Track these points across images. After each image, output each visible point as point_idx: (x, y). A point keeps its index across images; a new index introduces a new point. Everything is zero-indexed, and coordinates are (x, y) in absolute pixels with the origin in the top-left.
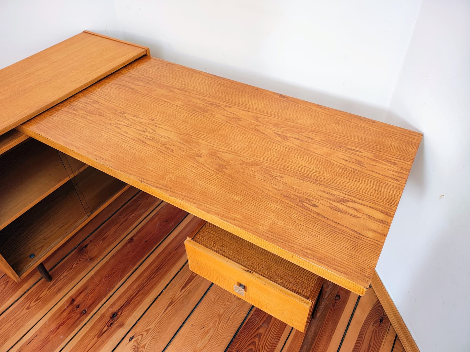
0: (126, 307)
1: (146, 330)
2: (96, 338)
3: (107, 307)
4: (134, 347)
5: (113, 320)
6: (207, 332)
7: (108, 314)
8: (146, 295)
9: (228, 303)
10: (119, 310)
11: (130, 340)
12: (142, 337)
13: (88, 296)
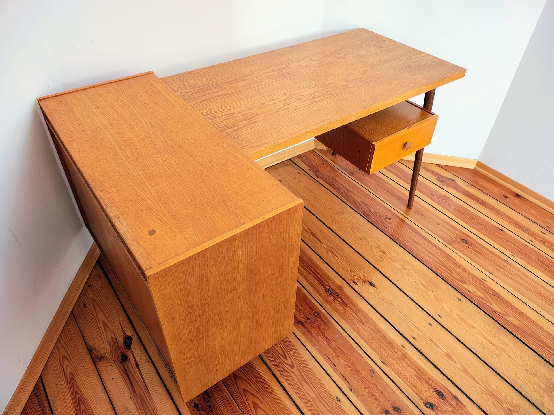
0: (323, 282)
1: (351, 272)
2: (347, 308)
3: (319, 296)
4: (363, 283)
5: (334, 293)
6: (364, 237)
7: (326, 296)
8: (316, 266)
9: (344, 220)
10: (324, 287)
11: (357, 284)
12: (355, 276)
13: (300, 309)
